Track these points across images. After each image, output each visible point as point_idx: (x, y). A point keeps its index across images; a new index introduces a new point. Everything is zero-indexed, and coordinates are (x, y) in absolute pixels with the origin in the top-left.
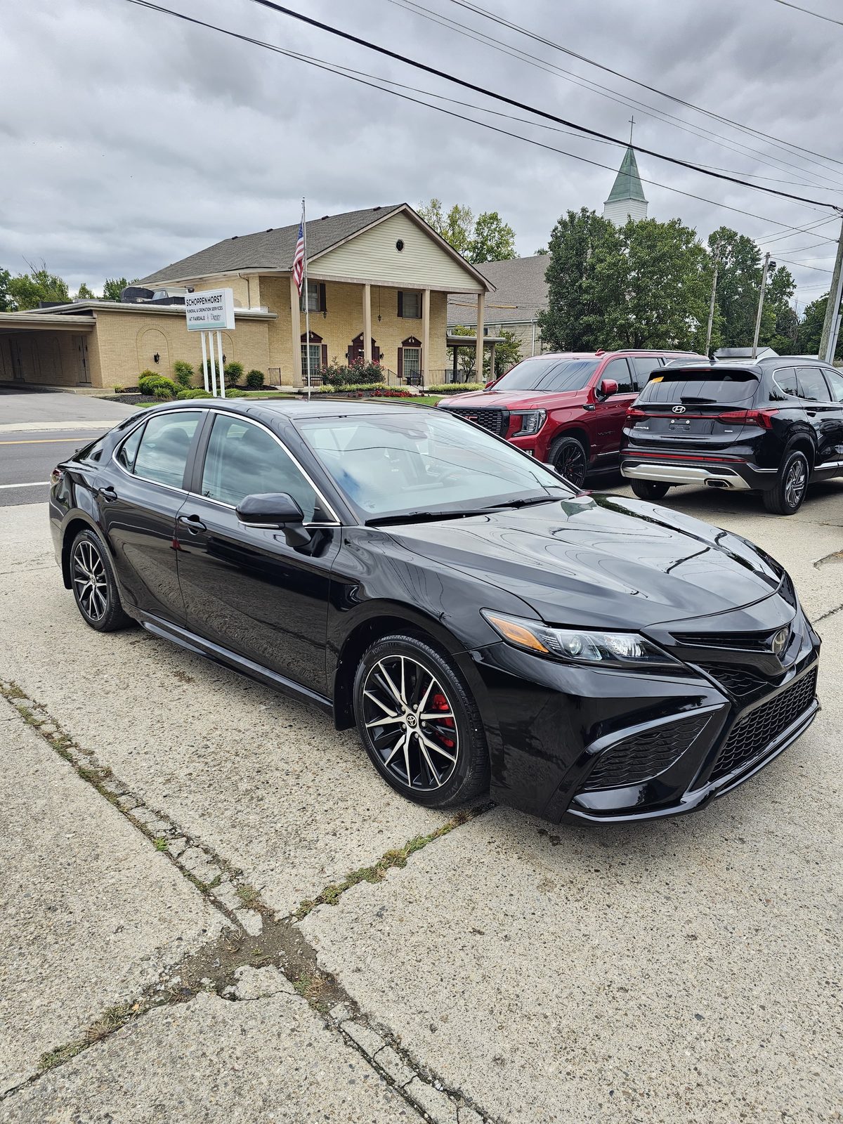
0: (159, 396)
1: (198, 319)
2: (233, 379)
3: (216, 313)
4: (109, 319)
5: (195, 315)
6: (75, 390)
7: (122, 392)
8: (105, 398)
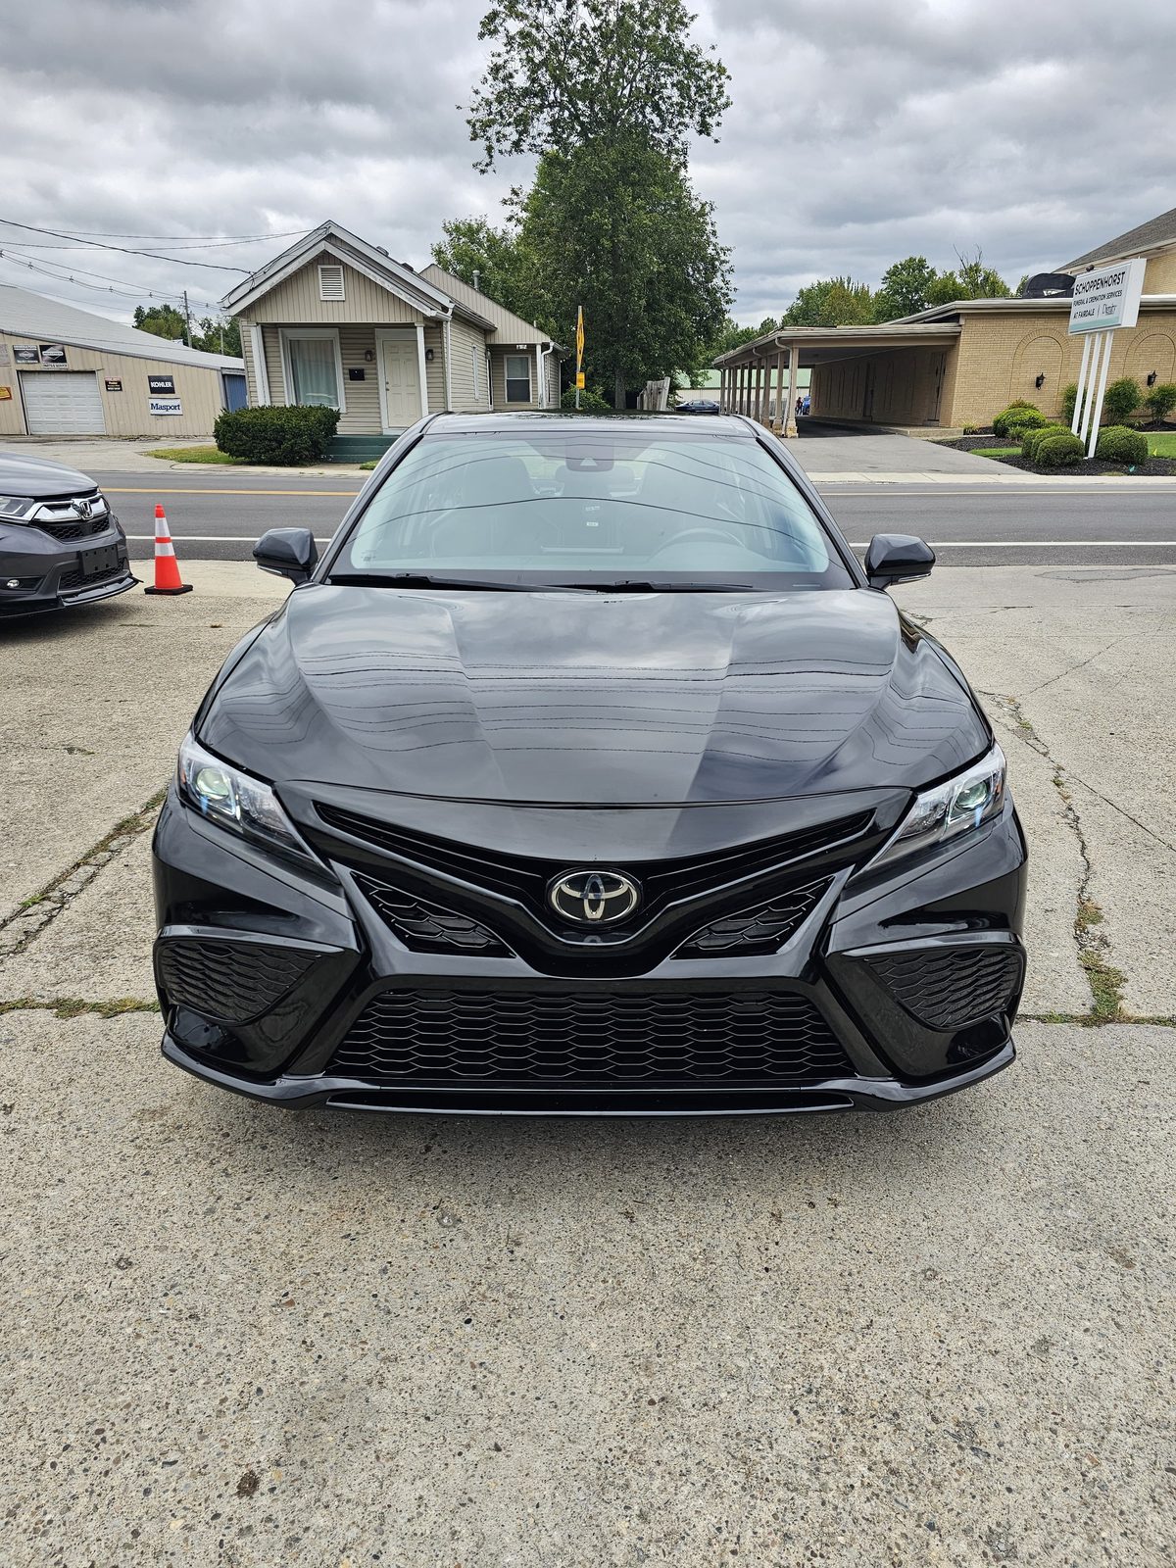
0: (1014, 438)
1: (1085, 314)
2: (1159, 412)
3: (1109, 302)
4: (981, 325)
5: (1082, 308)
6: (909, 430)
7: (974, 433)
8: (938, 443)
